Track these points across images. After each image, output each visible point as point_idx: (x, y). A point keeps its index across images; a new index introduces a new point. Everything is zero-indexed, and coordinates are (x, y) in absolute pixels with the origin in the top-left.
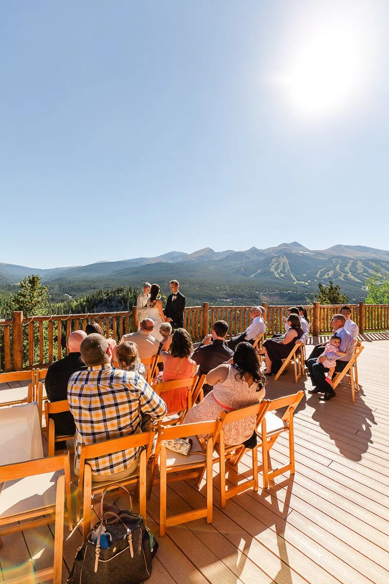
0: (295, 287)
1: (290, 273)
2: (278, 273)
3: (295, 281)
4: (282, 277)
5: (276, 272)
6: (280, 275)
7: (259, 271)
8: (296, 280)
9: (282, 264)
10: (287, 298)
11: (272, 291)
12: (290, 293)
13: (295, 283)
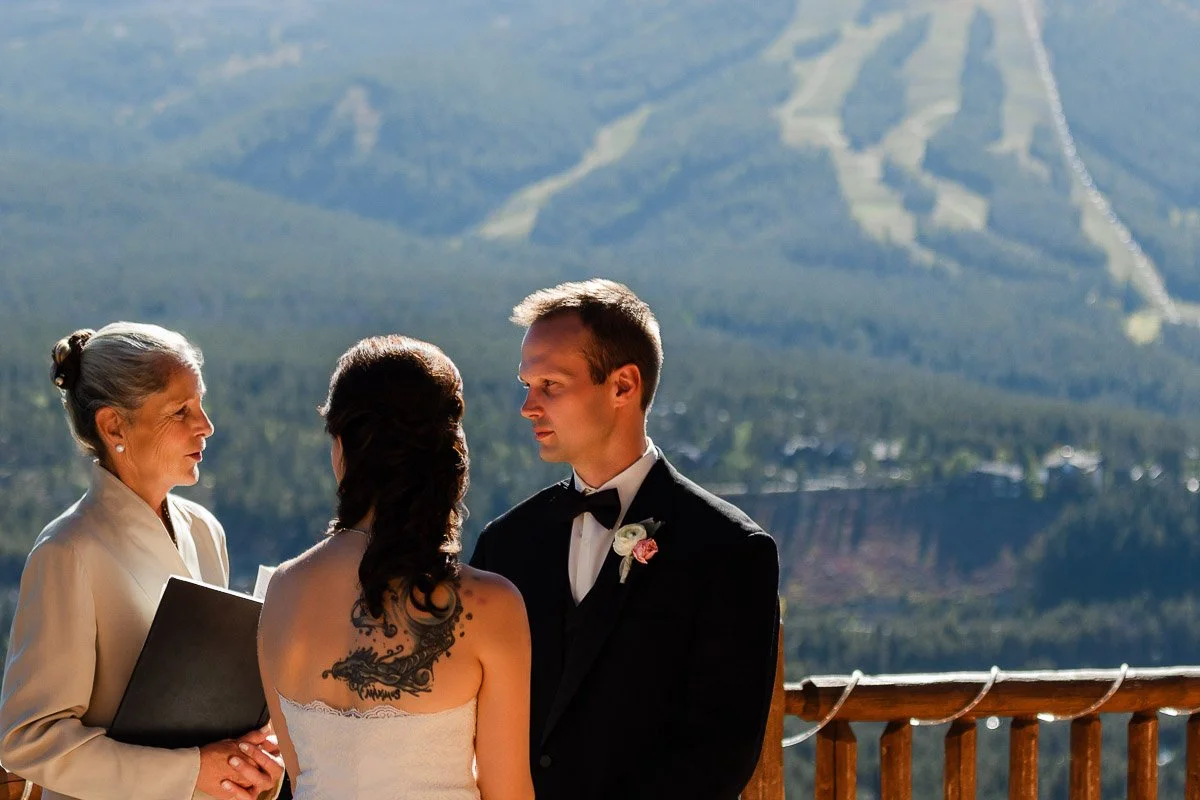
0: (1148, 397)
1: (1060, 180)
2: (892, 176)
3: (1133, 301)
4: (948, 243)
5: (869, 165)
6: (919, 204)
7: (612, 145)
8: (1151, 282)
9: (948, 42)
10: (1035, 552)
11: (814, 461)
12: (1068, 484)
13: (1142, 328)
